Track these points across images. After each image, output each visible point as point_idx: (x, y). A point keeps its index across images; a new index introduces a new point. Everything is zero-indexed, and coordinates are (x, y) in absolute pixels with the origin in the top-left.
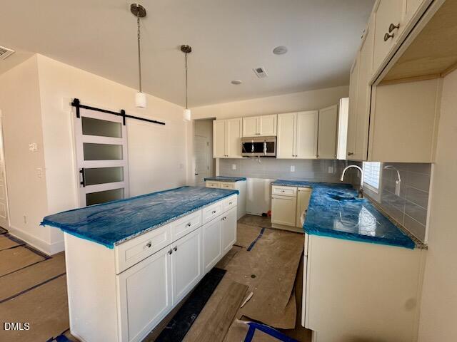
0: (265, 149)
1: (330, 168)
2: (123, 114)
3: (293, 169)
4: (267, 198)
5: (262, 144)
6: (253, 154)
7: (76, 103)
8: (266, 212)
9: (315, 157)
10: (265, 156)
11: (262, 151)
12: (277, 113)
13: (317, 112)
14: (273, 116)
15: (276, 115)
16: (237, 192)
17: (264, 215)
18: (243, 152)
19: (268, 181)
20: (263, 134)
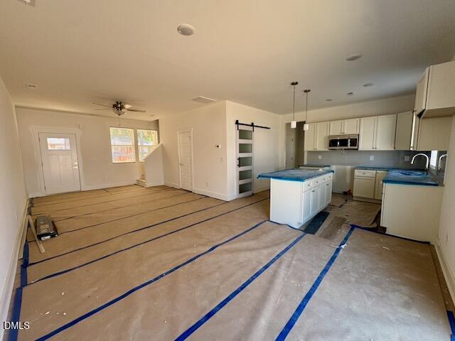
0: (349, 144)
1: (406, 157)
2: (252, 125)
3: (372, 158)
4: (348, 180)
5: (347, 140)
6: (338, 148)
7: (237, 122)
8: (346, 190)
9: (393, 149)
10: (349, 149)
11: (346, 145)
12: (360, 117)
13: (395, 116)
14: (356, 119)
15: (358, 119)
16: (333, 171)
17: (345, 193)
18: (330, 146)
19: (349, 167)
20: (346, 132)
